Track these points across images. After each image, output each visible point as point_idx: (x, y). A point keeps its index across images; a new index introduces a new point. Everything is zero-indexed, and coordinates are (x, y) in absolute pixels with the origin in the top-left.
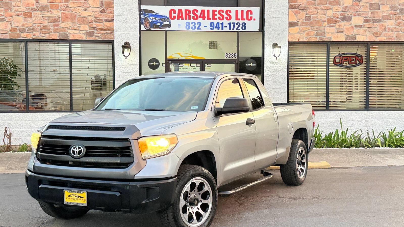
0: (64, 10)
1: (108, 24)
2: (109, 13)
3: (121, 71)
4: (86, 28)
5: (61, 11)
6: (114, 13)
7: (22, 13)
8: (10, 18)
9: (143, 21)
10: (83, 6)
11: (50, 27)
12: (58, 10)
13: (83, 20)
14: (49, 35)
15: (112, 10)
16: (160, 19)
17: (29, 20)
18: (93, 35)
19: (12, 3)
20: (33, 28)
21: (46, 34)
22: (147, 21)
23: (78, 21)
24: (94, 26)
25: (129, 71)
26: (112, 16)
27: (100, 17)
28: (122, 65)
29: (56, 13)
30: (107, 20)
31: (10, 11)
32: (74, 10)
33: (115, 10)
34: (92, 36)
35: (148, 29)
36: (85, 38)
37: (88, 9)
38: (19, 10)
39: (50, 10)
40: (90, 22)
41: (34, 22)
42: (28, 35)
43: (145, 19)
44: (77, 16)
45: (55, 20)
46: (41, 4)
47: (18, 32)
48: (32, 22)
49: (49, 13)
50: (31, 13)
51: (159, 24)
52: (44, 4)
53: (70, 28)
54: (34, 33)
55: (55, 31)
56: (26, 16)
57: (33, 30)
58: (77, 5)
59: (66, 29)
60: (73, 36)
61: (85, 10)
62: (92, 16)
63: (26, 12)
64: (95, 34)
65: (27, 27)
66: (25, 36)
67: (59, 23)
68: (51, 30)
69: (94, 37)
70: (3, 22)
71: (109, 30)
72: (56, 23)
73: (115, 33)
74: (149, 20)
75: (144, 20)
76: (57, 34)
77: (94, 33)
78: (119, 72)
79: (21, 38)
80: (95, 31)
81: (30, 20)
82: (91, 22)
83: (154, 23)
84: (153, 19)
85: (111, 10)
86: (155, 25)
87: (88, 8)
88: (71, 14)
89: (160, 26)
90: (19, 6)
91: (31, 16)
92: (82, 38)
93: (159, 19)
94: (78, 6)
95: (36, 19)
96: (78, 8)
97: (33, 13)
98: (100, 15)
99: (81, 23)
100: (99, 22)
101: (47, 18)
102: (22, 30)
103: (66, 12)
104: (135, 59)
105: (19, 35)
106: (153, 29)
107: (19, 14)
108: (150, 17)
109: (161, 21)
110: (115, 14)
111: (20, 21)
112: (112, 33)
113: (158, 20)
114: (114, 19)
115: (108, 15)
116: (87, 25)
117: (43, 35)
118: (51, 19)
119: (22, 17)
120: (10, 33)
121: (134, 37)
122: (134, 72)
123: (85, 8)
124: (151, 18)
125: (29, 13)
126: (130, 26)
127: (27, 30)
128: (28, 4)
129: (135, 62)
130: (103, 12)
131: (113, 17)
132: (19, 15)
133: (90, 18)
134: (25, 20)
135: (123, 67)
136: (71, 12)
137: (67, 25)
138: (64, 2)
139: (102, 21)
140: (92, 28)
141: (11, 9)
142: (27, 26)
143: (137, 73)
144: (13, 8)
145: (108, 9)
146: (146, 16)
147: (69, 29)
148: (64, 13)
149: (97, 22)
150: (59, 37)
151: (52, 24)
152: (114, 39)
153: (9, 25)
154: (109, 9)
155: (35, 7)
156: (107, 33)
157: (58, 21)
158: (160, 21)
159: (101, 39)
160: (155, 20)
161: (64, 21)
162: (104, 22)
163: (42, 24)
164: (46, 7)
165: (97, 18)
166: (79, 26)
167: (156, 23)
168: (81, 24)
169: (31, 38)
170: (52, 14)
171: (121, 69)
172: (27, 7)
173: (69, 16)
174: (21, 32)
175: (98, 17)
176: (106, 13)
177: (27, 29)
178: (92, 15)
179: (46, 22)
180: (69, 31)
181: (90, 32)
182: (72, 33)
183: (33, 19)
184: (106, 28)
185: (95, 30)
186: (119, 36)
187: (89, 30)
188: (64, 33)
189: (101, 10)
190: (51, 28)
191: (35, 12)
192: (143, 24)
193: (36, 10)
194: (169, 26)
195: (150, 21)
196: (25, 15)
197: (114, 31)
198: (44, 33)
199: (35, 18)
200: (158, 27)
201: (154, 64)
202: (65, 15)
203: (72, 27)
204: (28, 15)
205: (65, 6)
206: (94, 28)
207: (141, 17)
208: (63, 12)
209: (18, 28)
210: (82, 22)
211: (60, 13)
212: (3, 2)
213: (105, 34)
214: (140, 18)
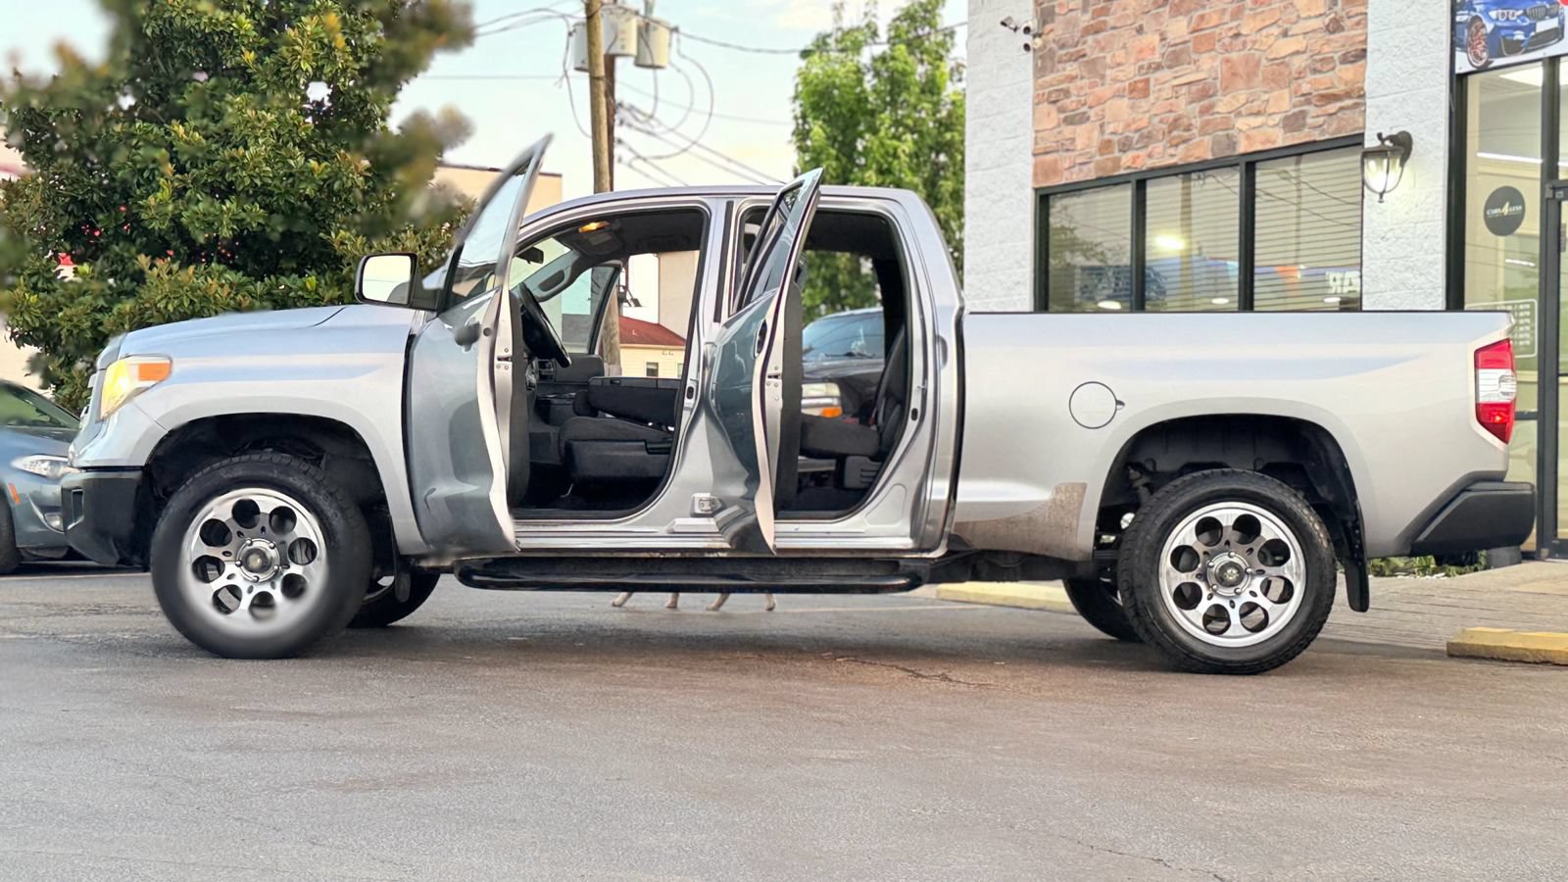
0: (1227, 51)
1: (1347, 72)
2: (1352, 29)
3: (1384, 252)
4: (1283, 102)
5: (1221, 56)
6: (1366, 26)
7: (1127, 84)
8: (1101, 107)
9: (1463, 33)
10: (1280, 22)
11: (1189, 119)
12: (1213, 53)
13: (1280, 74)
14: (1188, 150)
15: (1361, 14)
16: (1525, 13)
17: (1140, 107)
18: (1304, 125)
19: (1104, 58)
20: (1150, 132)
21: (1182, 147)
22: (1478, 31)
23: (1265, 79)
24: (1306, 88)
25: (1410, 249)
26: (1362, 38)
27: (1326, 49)
28: (1385, 229)
29: (1208, 66)
30: (1344, 60)
31: (1103, 85)
32: (1254, 42)
33: (1370, 11)
34: (1299, 128)
35: (1481, 63)
36: (1281, 139)
37: (1295, 30)
38: (1121, 76)
39: (1194, 56)
40: (1297, 76)
41: (1152, 113)
42: (1138, 157)
43: (1469, 27)
44: (1264, 62)
45: (1204, 89)
46: (1173, 42)
47: (1117, 154)
48: (1148, 111)
49: (1193, 67)
50: (1147, 81)
51: (1519, 36)
52: (1177, 41)
53: (1243, 109)
54: (1150, 149)
55: (1203, 132)
56: (1134, 94)
57: (1148, 138)
58: (1263, 20)
59: (1232, 115)
60: (1248, 137)
61: (1285, 34)
62: (1304, 52)
63: (1137, 78)
64: (1309, 121)
65: (1137, 131)
66: (1129, 164)
67: (1214, 99)
68: (1195, 131)
69: (1306, 130)
70: (1083, 126)
71: (1348, 95)
72: (1206, 102)
73: (1369, 102)
74: (1484, 26)
75: (1466, 31)
76: (1208, 139)
77: (1304, 118)
78: (1376, 259)
79: (1122, 172)
80: (1311, 110)
81: (1144, 104)
82: (1300, 75)
83: (1503, 33)
84: (1497, 19)
85: (1357, 15)
86: (1505, 41)
87: (1294, 26)
88: (1247, 60)
89: (1522, 41)
90: (1119, 65)
91: (1145, 93)
92: (1274, 142)
93: (1521, 12)
94: (1268, 23)
95: (1157, 99)
96: (1264, 32)
97: (1153, 77)
98: (1328, 42)
99: (1272, 85)
100: (1320, 72)
101: (1184, 90)
102: (1124, 145)
103: (1234, 55)
104: (1429, 200)
105: (1117, 162)
106: (1497, 62)
107: (1118, 90)
108: (1486, 12)
109: (1528, 21)
110: (1371, 26)
111: (1121, 114)
112: (1356, 105)
113: (1518, 17)
114: (1365, 50)
115: (1348, 37)
116: (1286, 92)
117: (1172, 151)
118: (1194, 88)
119: (1126, 99)
120: (1098, 158)
121: (1429, 108)
122: (1426, 253)
123: (1286, 26)
124: (1493, 14)
125: (1141, 81)
126: (1415, 67)
127: (1137, 142)
128: (1141, 51)
129: (1428, 210)
130: (1335, 27)
131: (1365, 42)
132: (1118, 95)
133: (1299, 62)
134: (1132, 107)
135: (1388, 236)
136: (1246, 52)
137: (1234, 102)
138: (1232, 20)
139: (1331, 66)
140: (1302, 99)
141: (1103, 77)
142: (1134, 127)
143: (1435, 256)
144: (1108, 72)
145: (1351, 14)
146: (1475, 10)
147: (1239, 114)
148: (1227, 61)
149: (1315, 71)
150: (1212, 150)
151: (1196, 107)
152: (1364, 128)
153: (1096, 133)
154: (1355, 10)
155: (1157, 58)
156: (1342, 109)
157: (1211, 92)
158: (1523, 21)
159: (1327, 137)
160: (1508, 19)
161: (1226, 88)
162: (1339, 67)
163: (1171, 111)
164: (1182, 51)
165: (1318, 57)
166: (1266, 97)
167: (1509, 32)
168: (1272, 90)
169: (1144, 168)
170: (1198, 70)
171: (1383, 244)
172: (1138, 60)
173: (1241, 70)
174: (1124, 152)
175: (1319, 53)
176: (1343, 29)
177: (1136, 136)
178: (1300, 47)
179: (1183, 106)
180: (1241, 123)
181: (1294, 114)
182: (1245, 128)
183: (1152, 98)
184: (1340, 88)
185: (1308, 102)
186: (1380, 113)
187: (1295, 106)
188: (1225, 133)
189: (1327, 21)
190: (1193, 121)
191: (1159, 74)
192: (1464, 49)
193: (1158, 67)
194: (1557, 34)
195: (1490, 27)
196: (1133, 89)
197: (1363, 96)
198: (1175, 142)
199: (1156, 95)
200: (1515, 48)
201: (1506, 210)
202: (1231, 68)
203: (1248, 105)
204: (1139, 90)
205: (1231, 33)
206: (1307, 98)
207: (1458, 19)
208: (1227, 55)
209: (1115, 138)
210: (1273, 80)
211: (1217, 63)
212: (1085, 59)
213: (1339, 114)
214: (1453, 24)
